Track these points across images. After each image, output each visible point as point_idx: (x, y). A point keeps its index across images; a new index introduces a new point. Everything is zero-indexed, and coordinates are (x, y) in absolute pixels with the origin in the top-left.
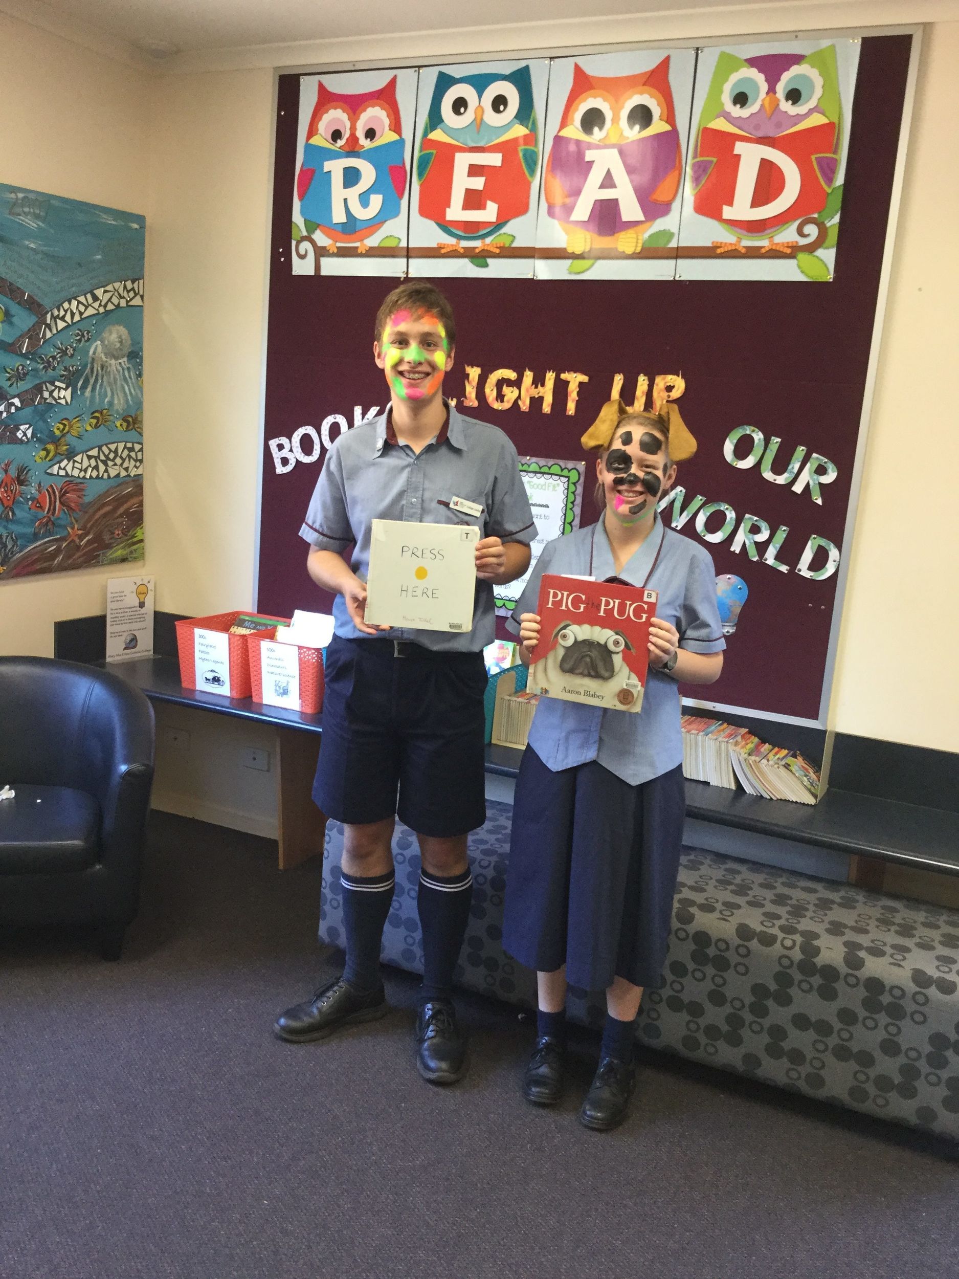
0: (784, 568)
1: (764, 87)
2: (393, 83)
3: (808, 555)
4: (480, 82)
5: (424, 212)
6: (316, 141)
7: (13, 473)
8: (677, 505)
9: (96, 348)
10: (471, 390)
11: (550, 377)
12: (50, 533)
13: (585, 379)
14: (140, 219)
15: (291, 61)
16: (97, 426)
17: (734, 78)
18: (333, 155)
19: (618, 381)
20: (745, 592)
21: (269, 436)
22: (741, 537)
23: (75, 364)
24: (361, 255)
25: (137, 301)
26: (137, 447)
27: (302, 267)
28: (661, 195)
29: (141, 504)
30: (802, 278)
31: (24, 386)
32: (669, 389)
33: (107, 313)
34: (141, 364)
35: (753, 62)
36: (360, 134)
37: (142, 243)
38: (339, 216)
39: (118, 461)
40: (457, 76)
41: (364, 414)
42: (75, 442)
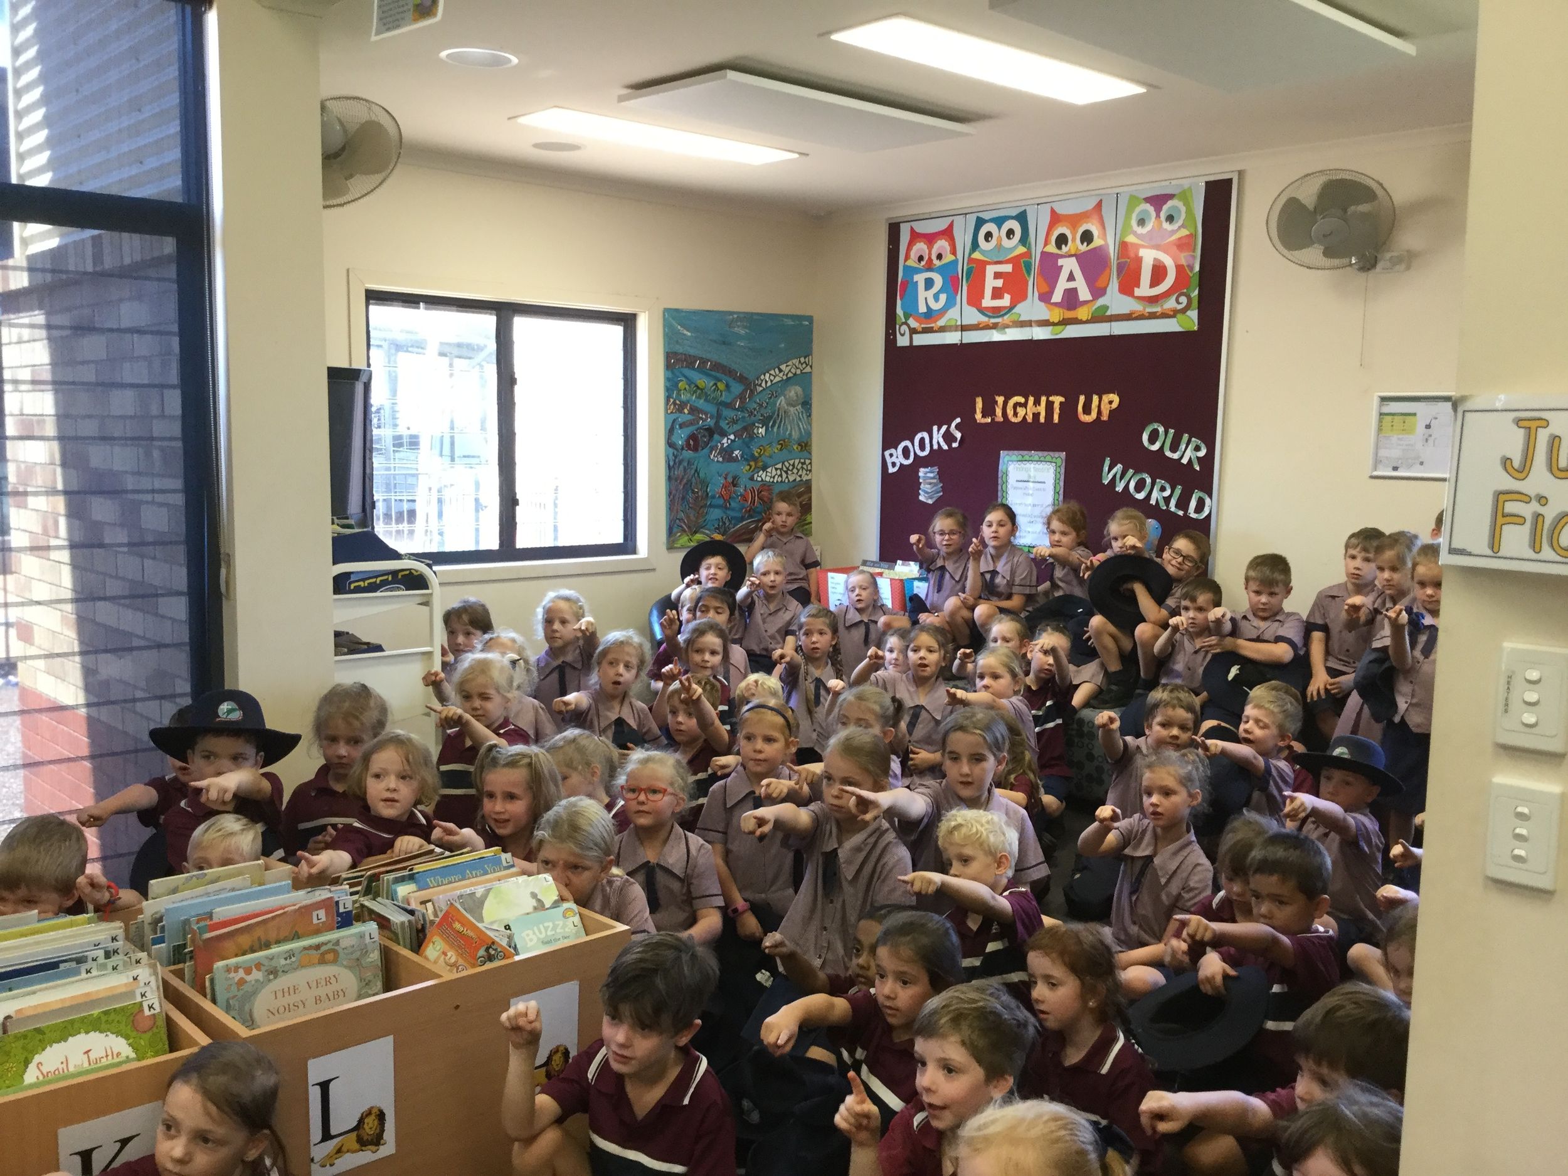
0: (1181, 513)
1: (1154, 214)
2: (951, 225)
3: (1193, 504)
4: (999, 221)
5: (970, 303)
6: (910, 263)
7: (730, 480)
8: (1118, 476)
9: (781, 401)
10: (999, 412)
11: (1044, 399)
12: (751, 517)
13: (1062, 399)
14: (810, 319)
15: (897, 214)
16: (781, 450)
17: (1138, 209)
18: (918, 271)
19: (1082, 399)
20: (1160, 530)
21: (884, 449)
22: (1155, 494)
23: (767, 412)
24: (936, 332)
25: (808, 369)
26: (808, 462)
27: (902, 341)
28: (1100, 283)
29: (810, 499)
30: (1180, 329)
31: (737, 427)
32: (1111, 402)
33: (788, 379)
34: (810, 408)
35: (1148, 200)
36: (934, 257)
37: (812, 332)
38: (922, 309)
39: (795, 471)
40: (987, 218)
41: (939, 430)
42: (769, 461)
